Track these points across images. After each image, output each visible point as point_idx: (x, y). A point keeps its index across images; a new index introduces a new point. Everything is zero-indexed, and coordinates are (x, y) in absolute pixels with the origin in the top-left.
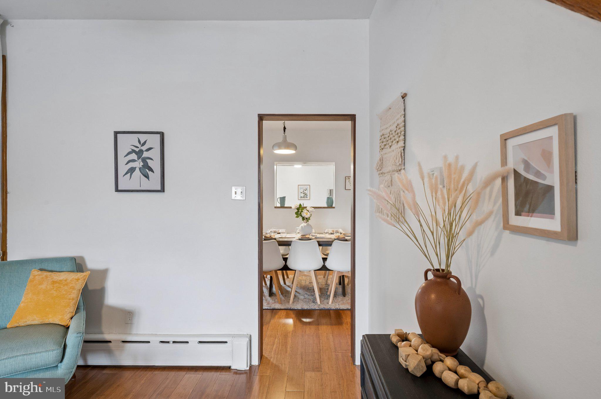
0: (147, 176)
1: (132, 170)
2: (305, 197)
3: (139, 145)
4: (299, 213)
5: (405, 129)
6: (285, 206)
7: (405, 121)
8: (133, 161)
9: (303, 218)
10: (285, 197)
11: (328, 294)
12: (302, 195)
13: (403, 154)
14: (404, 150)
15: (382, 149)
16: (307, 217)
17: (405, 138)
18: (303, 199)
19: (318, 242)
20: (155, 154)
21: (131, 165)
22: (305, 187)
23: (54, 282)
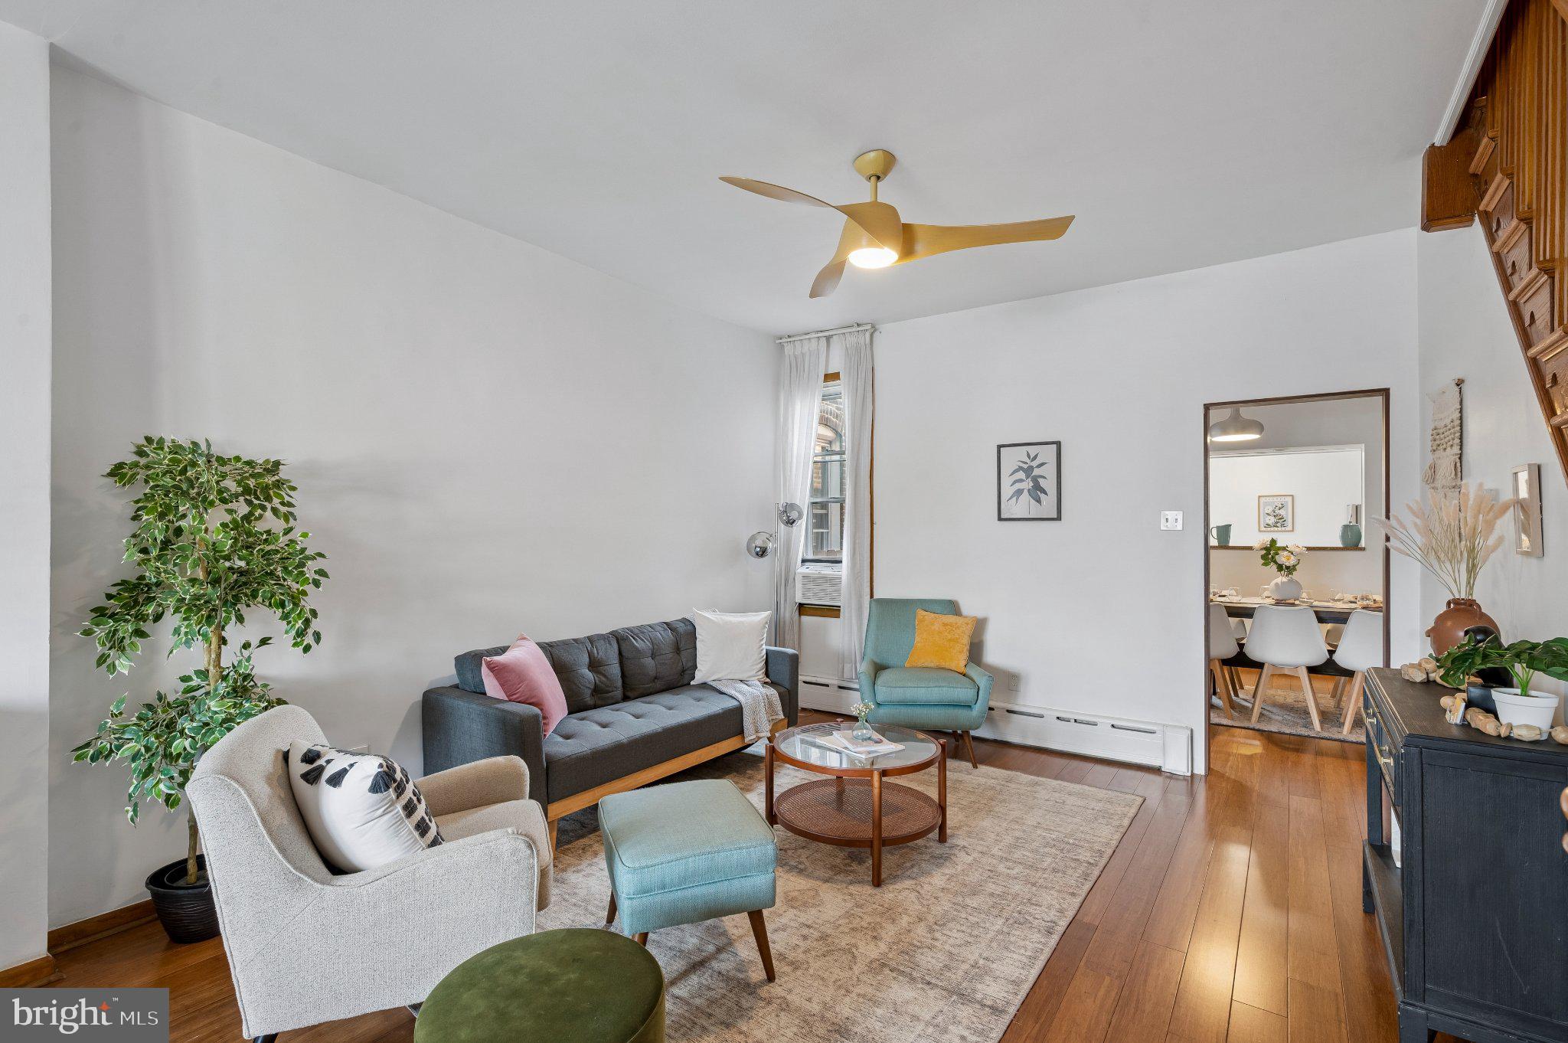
0: (1039, 501)
1: (1019, 492)
2: (1279, 525)
3: (1028, 461)
4: (1270, 556)
5: (1461, 429)
6: (1231, 544)
7: (1461, 418)
8: (1021, 481)
9: (1280, 568)
10: (1230, 525)
11: (1342, 720)
12: (1271, 520)
13: (1458, 464)
14: (1460, 458)
15: (1434, 451)
16: (1287, 564)
17: (1461, 442)
18: (1272, 529)
19: (1316, 612)
20: (1050, 471)
21: (1018, 486)
22: (1278, 501)
23: (945, 625)
